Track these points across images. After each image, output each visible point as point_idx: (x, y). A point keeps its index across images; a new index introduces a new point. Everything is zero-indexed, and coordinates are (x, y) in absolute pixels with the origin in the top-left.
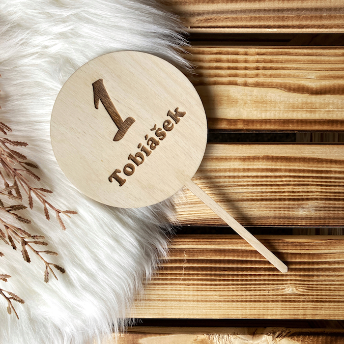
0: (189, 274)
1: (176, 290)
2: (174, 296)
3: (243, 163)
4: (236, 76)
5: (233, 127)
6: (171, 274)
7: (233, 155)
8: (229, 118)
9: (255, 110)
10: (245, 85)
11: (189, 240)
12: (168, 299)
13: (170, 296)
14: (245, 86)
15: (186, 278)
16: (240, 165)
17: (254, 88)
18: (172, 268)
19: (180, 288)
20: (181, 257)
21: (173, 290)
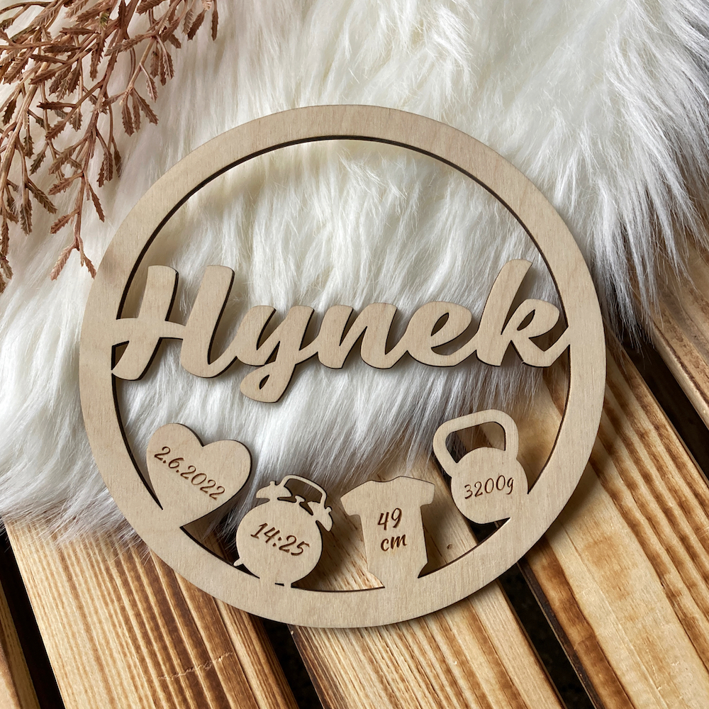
0: (181, 691)
1: (133, 678)
2: (117, 682)
3: (497, 687)
4: (678, 564)
5: (563, 617)
6: (165, 648)
7: (502, 653)
8: (577, 596)
9: (630, 651)
10: (672, 596)
11: (257, 649)
12: (107, 670)
13: (114, 672)
14: (668, 597)
15: (171, 688)
16: (487, 681)
17: (676, 619)
18: (178, 642)
19: (142, 686)
20: (214, 650)
21: (131, 672)
